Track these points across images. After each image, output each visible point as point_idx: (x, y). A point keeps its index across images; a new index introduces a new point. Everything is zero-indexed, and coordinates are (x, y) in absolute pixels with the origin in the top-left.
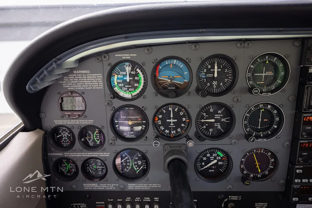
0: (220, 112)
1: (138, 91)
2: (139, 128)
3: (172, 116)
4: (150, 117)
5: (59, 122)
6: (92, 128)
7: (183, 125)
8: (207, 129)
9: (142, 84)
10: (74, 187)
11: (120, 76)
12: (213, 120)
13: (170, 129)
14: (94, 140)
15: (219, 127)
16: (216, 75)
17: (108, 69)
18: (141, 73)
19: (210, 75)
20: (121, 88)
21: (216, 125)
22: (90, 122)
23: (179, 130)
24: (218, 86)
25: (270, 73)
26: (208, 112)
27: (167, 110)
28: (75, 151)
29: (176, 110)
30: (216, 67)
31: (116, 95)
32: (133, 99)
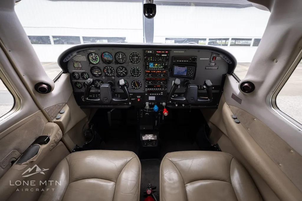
0: (124, 69)
1: (98, 62)
2: (100, 73)
3: (109, 70)
4: (102, 70)
5: (74, 71)
6: (85, 73)
7: (113, 73)
8: (121, 74)
9: (99, 60)
10: (82, 91)
11: (91, 57)
12: (122, 71)
13: (109, 74)
14: (86, 77)
15: (124, 73)
16: (121, 58)
17: (87, 55)
18: (98, 56)
19: (119, 58)
20: (92, 60)
21: (123, 73)
22: (84, 71)
23: (112, 74)
24: (122, 61)
26: (120, 69)
27: (108, 68)
28: (80, 80)
29: (110, 68)
30: (121, 55)
31: (90, 63)
32: (97, 64)
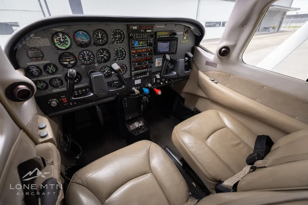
0: (105, 52)
1: (68, 46)
2: (73, 62)
3: (86, 55)
4: (77, 57)
5: (29, 64)
6: (49, 65)
7: (91, 59)
8: (101, 59)
9: (69, 42)
10: (48, 92)
11: (57, 39)
12: (103, 55)
13: (87, 61)
14: (51, 70)
15: (106, 58)
16: (100, 37)
17: (51, 36)
18: (67, 37)
19: (98, 37)
20: (59, 44)
21: (104, 57)
22: (48, 62)
23: (90, 61)
24: (102, 42)
25: (119, 36)
26: (100, 52)
27: (83, 53)
28: (43, 76)
29: (87, 52)
30: (100, 34)
31: (58, 49)
32: (67, 49)
